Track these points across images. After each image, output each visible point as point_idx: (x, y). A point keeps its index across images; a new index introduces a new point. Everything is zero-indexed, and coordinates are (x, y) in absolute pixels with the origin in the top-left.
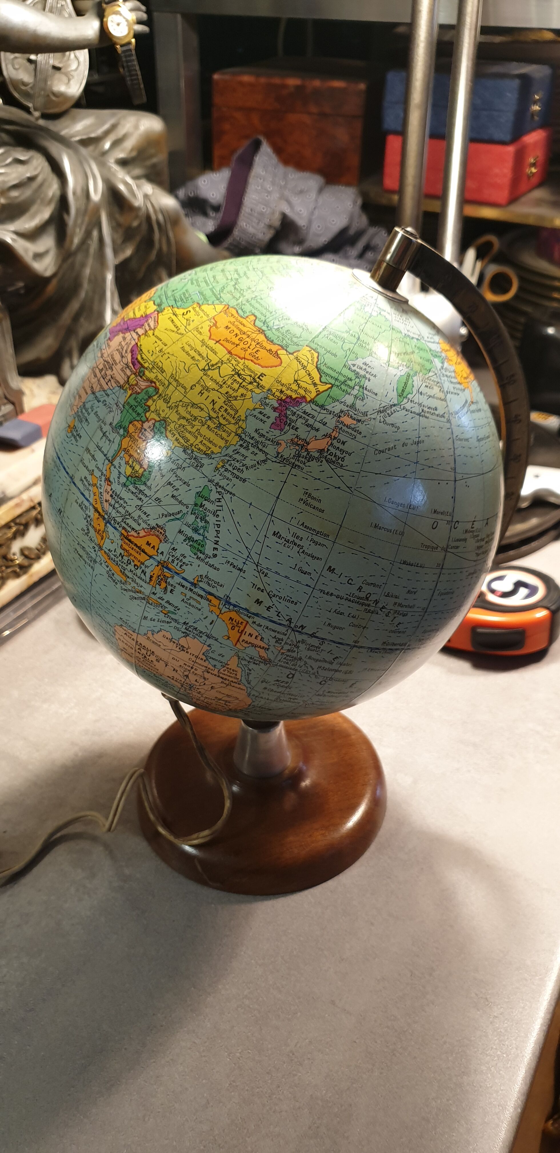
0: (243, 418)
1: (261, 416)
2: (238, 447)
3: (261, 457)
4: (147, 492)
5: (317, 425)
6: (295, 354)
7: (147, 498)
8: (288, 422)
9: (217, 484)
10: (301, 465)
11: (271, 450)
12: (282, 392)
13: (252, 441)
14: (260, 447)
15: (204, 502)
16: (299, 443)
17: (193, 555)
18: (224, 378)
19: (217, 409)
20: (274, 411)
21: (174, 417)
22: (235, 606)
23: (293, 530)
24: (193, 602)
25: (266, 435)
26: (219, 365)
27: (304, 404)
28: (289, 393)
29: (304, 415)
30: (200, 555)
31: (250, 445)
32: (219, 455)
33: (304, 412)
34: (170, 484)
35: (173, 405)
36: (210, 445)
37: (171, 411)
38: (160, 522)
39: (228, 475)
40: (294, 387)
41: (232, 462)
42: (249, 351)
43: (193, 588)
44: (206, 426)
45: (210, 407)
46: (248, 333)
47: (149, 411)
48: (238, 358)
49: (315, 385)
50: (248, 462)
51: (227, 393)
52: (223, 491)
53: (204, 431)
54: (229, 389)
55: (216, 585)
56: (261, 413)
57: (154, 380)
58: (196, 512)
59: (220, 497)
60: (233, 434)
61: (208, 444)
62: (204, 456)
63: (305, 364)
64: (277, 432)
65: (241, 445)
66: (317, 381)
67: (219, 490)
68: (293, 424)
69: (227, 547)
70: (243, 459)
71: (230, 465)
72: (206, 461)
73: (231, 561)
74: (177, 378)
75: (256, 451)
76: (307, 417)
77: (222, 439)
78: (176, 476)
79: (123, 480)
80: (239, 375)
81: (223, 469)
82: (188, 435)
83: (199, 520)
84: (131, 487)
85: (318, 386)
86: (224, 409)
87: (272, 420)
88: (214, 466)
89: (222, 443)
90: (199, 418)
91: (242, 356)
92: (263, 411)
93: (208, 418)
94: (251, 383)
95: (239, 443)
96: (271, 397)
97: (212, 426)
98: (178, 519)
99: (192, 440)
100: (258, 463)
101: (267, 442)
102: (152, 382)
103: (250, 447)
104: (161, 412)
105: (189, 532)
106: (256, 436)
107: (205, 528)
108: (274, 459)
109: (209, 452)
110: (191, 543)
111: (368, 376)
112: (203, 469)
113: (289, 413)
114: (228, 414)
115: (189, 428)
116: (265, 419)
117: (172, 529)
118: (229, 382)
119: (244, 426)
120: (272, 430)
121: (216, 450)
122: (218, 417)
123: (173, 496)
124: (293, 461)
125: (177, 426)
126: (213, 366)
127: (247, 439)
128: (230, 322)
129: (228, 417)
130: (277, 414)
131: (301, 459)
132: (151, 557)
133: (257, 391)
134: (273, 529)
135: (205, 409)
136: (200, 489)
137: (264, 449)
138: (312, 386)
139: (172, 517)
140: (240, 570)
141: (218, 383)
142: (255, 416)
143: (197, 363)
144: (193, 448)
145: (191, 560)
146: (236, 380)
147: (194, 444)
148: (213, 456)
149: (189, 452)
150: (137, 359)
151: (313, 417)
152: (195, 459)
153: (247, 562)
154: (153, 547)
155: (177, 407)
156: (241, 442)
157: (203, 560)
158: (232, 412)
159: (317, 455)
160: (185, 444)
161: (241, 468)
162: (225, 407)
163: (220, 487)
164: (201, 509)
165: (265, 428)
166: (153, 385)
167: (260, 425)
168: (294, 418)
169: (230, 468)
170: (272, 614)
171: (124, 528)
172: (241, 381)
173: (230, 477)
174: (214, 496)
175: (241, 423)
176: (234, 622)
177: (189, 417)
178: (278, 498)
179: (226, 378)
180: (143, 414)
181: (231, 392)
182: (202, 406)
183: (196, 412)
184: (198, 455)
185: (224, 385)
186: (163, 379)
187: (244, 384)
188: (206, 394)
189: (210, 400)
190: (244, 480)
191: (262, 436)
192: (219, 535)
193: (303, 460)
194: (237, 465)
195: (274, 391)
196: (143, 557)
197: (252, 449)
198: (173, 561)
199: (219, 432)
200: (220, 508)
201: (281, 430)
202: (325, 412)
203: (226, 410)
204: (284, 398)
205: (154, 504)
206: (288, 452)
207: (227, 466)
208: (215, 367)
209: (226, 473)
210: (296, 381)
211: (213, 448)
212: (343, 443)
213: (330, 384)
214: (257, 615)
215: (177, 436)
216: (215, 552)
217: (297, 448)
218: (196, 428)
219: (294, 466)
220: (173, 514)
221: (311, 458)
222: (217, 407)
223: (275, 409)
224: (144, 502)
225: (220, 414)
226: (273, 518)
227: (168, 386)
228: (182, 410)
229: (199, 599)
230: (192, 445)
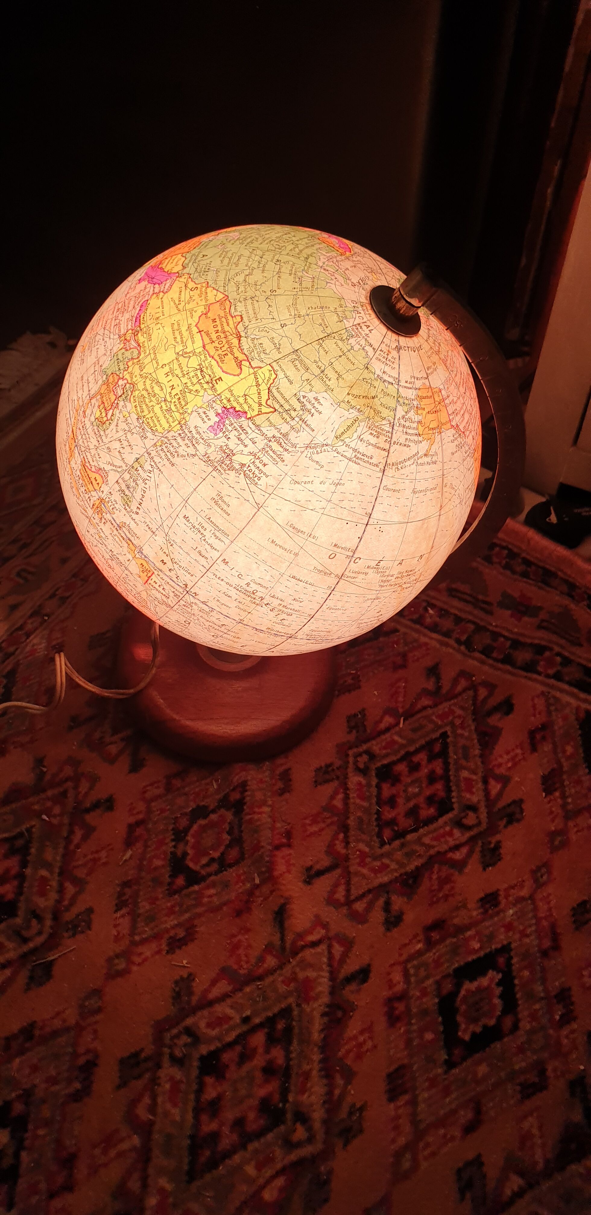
0: (189, 411)
1: (204, 416)
2: (176, 435)
3: (191, 451)
4: (104, 438)
5: (247, 442)
6: (256, 370)
7: (103, 444)
8: (224, 430)
9: (152, 458)
10: (222, 471)
11: (202, 448)
12: (229, 401)
13: (189, 435)
14: (194, 443)
15: (139, 468)
16: (226, 451)
17: (122, 505)
19: (173, 394)
20: (216, 416)
21: (140, 386)
22: (145, 557)
23: (200, 519)
24: (117, 539)
25: (202, 434)
26: (191, 355)
27: (243, 419)
28: (235, 404)
29: (239, 429)
30: (127, 508)
31: (187, 437)
32: (161, 435)
33: (241, 427)
34: (120, 440)
35: (144, 375)
36: (157, 424)
37: (141, 379)
38: (108, 468)
39: (163, 455)
40: (241, 400)
41: (169, 445)
42: (220, 352)
43: (118, 529)
44: (160, 406)
45: (169, 390)
46: (228, 334)
47: (127, 370)
48: (207, 355)
49: (260, 405)
50: (181, 451)
51: (185, 384)
52: (155, 466)
53: (157, 409)
54: (188, 381)
55: (134, 535)
56: (205, 413)
57: (141, 345)
58: (132, 473)
59: (151, 469)
60: (177, 422)
61: (156, 422)
62: (150, 430)
63: (260, 381)
64: (212, 435)
65: (180, 434)
66: (264, 403)
67: (153, 464)
68: (227, 433)
69: (147, 512)
70: (177, 446)
71: (166, 447)
72: (149, 435)
73: (148, 523)
74: (156, 352)
75: (190, 445)
76: (241, 431)
77: (168, 422)
78: (126, 437)
79: (93, 419)
80: (202, 371)
81: (160, 448)
82: (144, 407)
83: (132, 480)
84: (95, 427)
85: (262, 407)
86: (178, 397)
87: (211, 423)
88: (155, 441)
89: (166, 426)
90: (157, 396)
91: (212, 354)
92: (207, 412)
93: (163, 399)
94: (207, 383)
95: (179, 432)
96: (219, 402)
97: (164, 407)
98: (118, 472)
99: (146, 412)
100: (188, 455)
101: (201, 440)
102: (139, 345)
103: (186, 439)
104: (134, 377)
105: (124, 487)
106: (194, 432)
107: (134, 489)
108: (202, 457)
109: (154, 429)
110: (123, 495)
111: (313, 411)
112: (146, 441)
113: (227, 422)
114: (180, 402)
115: (147, 400)
116: (206, 419)
117: (113, 477)
118: (192, 374)
119: (187, 419)
120: (208, 432)
121: (160, 429)
122: (171, 402)
123: (119, 452)
124: (216, 465)
125: (140, 395)
126: (186, 353)
127: (186, 431)
128: (219, 315)
129: (178, 406)
130: (217, 419)
131: (223, 465)
132: (95, 490)
133: (210, 392)
134: (184, 512)
135: (165, 390)
136: (138, 456)
137: (196, 445)
138: (257, 405)
139: (114, 468)
140: (154, 533)
141: (183, 371)
142: (199, 414)
143: (176, 344)
144: (145, 419)
145: (121, 508)
146: (197, 375)
147: (146, 417)
148: (156, 434)
149: (141, 422)
150: (140, 316)
151: (247, 433)
152: (143, 429)
153: (159, 529)
154: (98, 484)
155: (146, 377)
156: (181, 432)
157: (128, 512)
158: (183, 403)
159: (237, 467)
160: (140, 414)
161: (174, 453)
162: (180, 396)
163: (154, 461)
164: (135, 472)
165: (203, 427)
166: (139, 348)
167: (200, 423)
168: (230, 428)
169: (165, 450)
170: (172, 574)
171: (84, 458)
172: (200, 377)
173: (163, 457)
174: (147, 467)
175: (186, 415)
176: (144, 567)
177: (151, 392)
178: (195, 490)
179: (190, 370)
180: (122, 371)
181: (189, 384)
182: (163, 386)
183: (157, 389)
184: (146, 427)
185: (186, 376)
186: (147, 347)
187: (202, 381)
188: (170, 377)
189: (171, 384)
190: (173, 465)
191: (199, 433)
192: (143, 499)
193: (225, 467)
194: (172, 449)
195: (223, 397)
196: (90, 487)
197: (187, 441)
198: (108, 502)
199: (167, 416)
200: (148, 478)
201: (216, 434)
202: (259, 432)
203: (179, 399)
204: (229, 407)
205: (105, 450)
206: (215, 456)
207: (164, 447)
208: (187, 355)
209: (161, 452)
210: (245, 395)
211: (158, 427)
212: (265, 465)
213: (274, 408)
214: (161, 571)
215: (137, 403)
216: (138, 510)
217: (223, 455)
218: (152, 403)
219: (215, 469)
220: (116, 466)
221: (231, 468)
222: (174, 392)
223: (218, 414)
224: (100, 445)
225: (173, 401)
226: (186, 504)
227: (148, 355)
228: (148, 382)
229: (121, 539)
230: (144, 417)
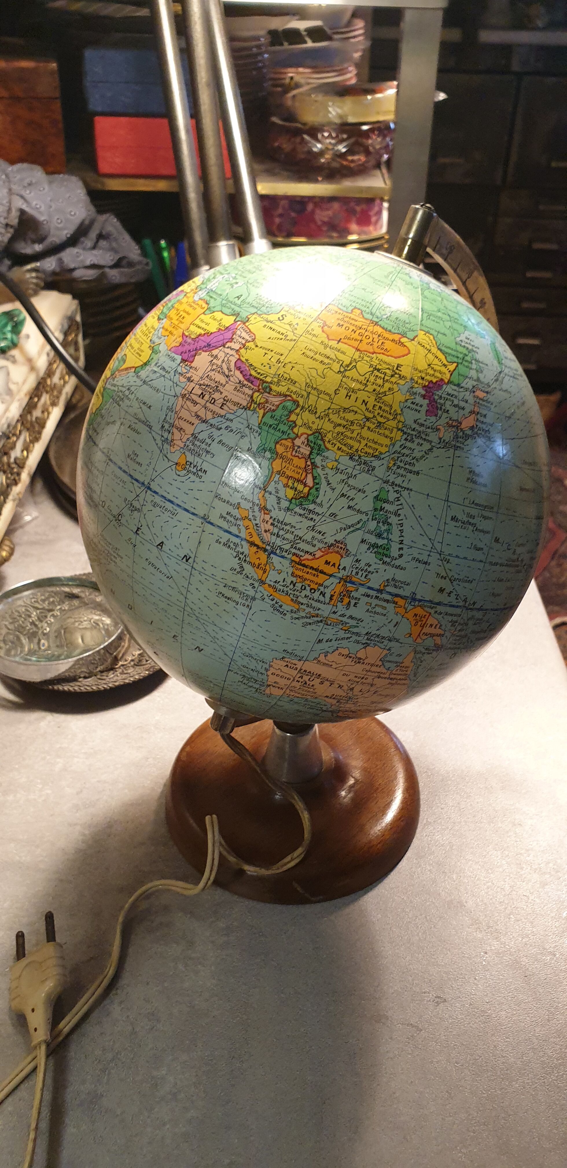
0: (399, 412)
1: (414, 406)
2: (403, 442)
3: (426, 446)
4: (318, 510)
5: (462, 404)
6: (416, 339)
7: (320, 517)
8: (439, 406)
9: (393, 483)
10: (461, 445)
11: (433, 437)
12: (423, 378)
13: (414, 433)
14: (424, 437)
15: (384, 505)
16: (453, 424)
17: (379, 562)
18: (366, 376)
19: (371, 408)
20: (424, 399)
21: (328, 426)
22: (420, 601)
23: (467, 510)
24: (378, 609)
25: (425, 423)
26: (354, 364)
27: (445, 386)
28: (428, 378)
29: (449, 397)
30: (385, 559)
31: (414, 437)
32: (387, 454)
33: (448, 394)
34: (343, 495)
35: (322, 414)
36: (376, 446)
37: (322, 421)
38: (339, 537)
39: (401, 471)
40: (431, 372)
41: (402, 458)
42: (376, 345)
43: (379, 595)
44: (366, 428)
45: (364, 407)
46: (364, 327)
47: (296, 426)
48: (368, 354)
49: (445, 365)
50: (417, 454)
51: (374, 391)
52: (400, 489)
53: (365, 433)
54: (374, 387)
55: (402, 585)
56: (413, 403)
57: (288, 393)
58: (377, 516)
59: (399, 495)
60: (395, 430)
61: (373, 446)
62: (373, 459)
63: (428, 347)
64: (433, 419)
65: (406, 439)
66: (445, 362)
67: (397, 488)
68: (443, 408)
69: (413, 544)
70: (411, 452)
71: (401, 462)
72: (376, 463)
73: (417, 556)
74: (314, 386)
75: (421, 442)
76: (452, 398)
77: (386, 437)
78: (349, 486)
79: (285, 504)
80: (378, 370)
81: (396, 467)
82: (350, 442)
83: (381, 524)
84: (297, 509)
85: (448, 367)
86: (377, 408)
87: (425, 408)
88: (385, 466)
89: (387, 442)
90: (356, 422)
91: (372, 351)
92: (414, 401)
93: (365, 420)
94: (392, 376)
95: (404, 438)
96: (416, 386)
97: (372, 426)
98: (358, 529)
99: (356, 445)
100: (425, 453)
101: (427, 430)
102: (286, 396)
103: (414, 439)
104: (311, 425)
105: (373, 539)
106: (417, 427)
107: (388, 531)
108: (438, 446)
109: (377, 453)
110: (376, 550)
111: (475, 349)
112: (376, 472)
113: (436, 397)
114: (384, 411)
115: (348, 434)
116: (418, 408)
117: (353, 542)
118: (372, 379)
119: (402, 419)
120: (429, 417)
121: (384, 449)
122: (374, 416)
123: (349, 507)
124: (453, 443)
125: (335, 435)
126: (348, 366)
127: (409, 431)
128: (338, 319)
129: (385, 414)
130: (427, 401)
131: (459, 439)
132: (331, 576)
133: (402, 382)
134: (452, 513)
135: (359, 411)
136: (376, 494)
137: (427, 438)
138: (443, 368)
139: (352, 529)
140: (426, 563)
141: (361, 383)
142: (409, 407)
143: (329, 366)
144: (359, 452)
145: (377, 566)
146: (377, 376)
147: (360, 449)
148: (382, 456)
149: (357, 458)
150: (251, 375)
151: (456, 397)
152: (364, 464)
153: (431, 554)
154: (334, 565)
155: (327, 415)
156: (405, 436)
157: (389, 564)
158: (387, 409)
159: (469, 432)
160: (350, 451)
161: (412, 461)
162: (379, 404)
163: (396, 485)
164: (381, 513)
165: (422, 416)
166: (289, 398)
167: (417, 416)
168: (442, 401)
169: (402, 465)
170: (452, 599)
171: (294, 554)
172: (383, 376)
173: (404, 473)
174: (392, 496)
175: (398, 417)
176: (418, 617)
177: (345, 423)
178: (450, 482)
179: (367, 376)
180: (289, 431)
181: (378, 389)
182: (355, 409)
183: (350, 416)
184: (367, 459)
185: (368, 383)
186: (298, 390)
187: (386, 378)
188: (353, 397)
189: (360, 401)
190: (418, 473)
191: (422, 425)
192: (403, 534)
193: (461, 440)
194: (407, 459)
195: (416, 378)
196: (322, 578)
197: (417, 441)
198: (357, 573)
199: (381, 431)
200: (400, 507)
201: (436, 415)
202: (462, 390)
203: (380, 408)
204: (427, 384)
205: (328, 520)
206: (448, 435)
207: (399, 463)
208: (351, 367)
209: (399, 471)
210: (429, 365)
211: (380, 449)
212: (485, 416)
213: (455, 362)
214: (439, 604)
215: (338, 444)
216: (401, 552)
217: (453, 429)
218: (356, 433)
219: (456, 448)
220: (353, 526)
221: (467, 437)
222: (370, 406)
223: (424, 397)
224: (316, 522)
225: (376, 414)
226: (449, 504)
227: (308, 396)
228: (334, 418)
229: (385, 604)
230: (357, 450)
